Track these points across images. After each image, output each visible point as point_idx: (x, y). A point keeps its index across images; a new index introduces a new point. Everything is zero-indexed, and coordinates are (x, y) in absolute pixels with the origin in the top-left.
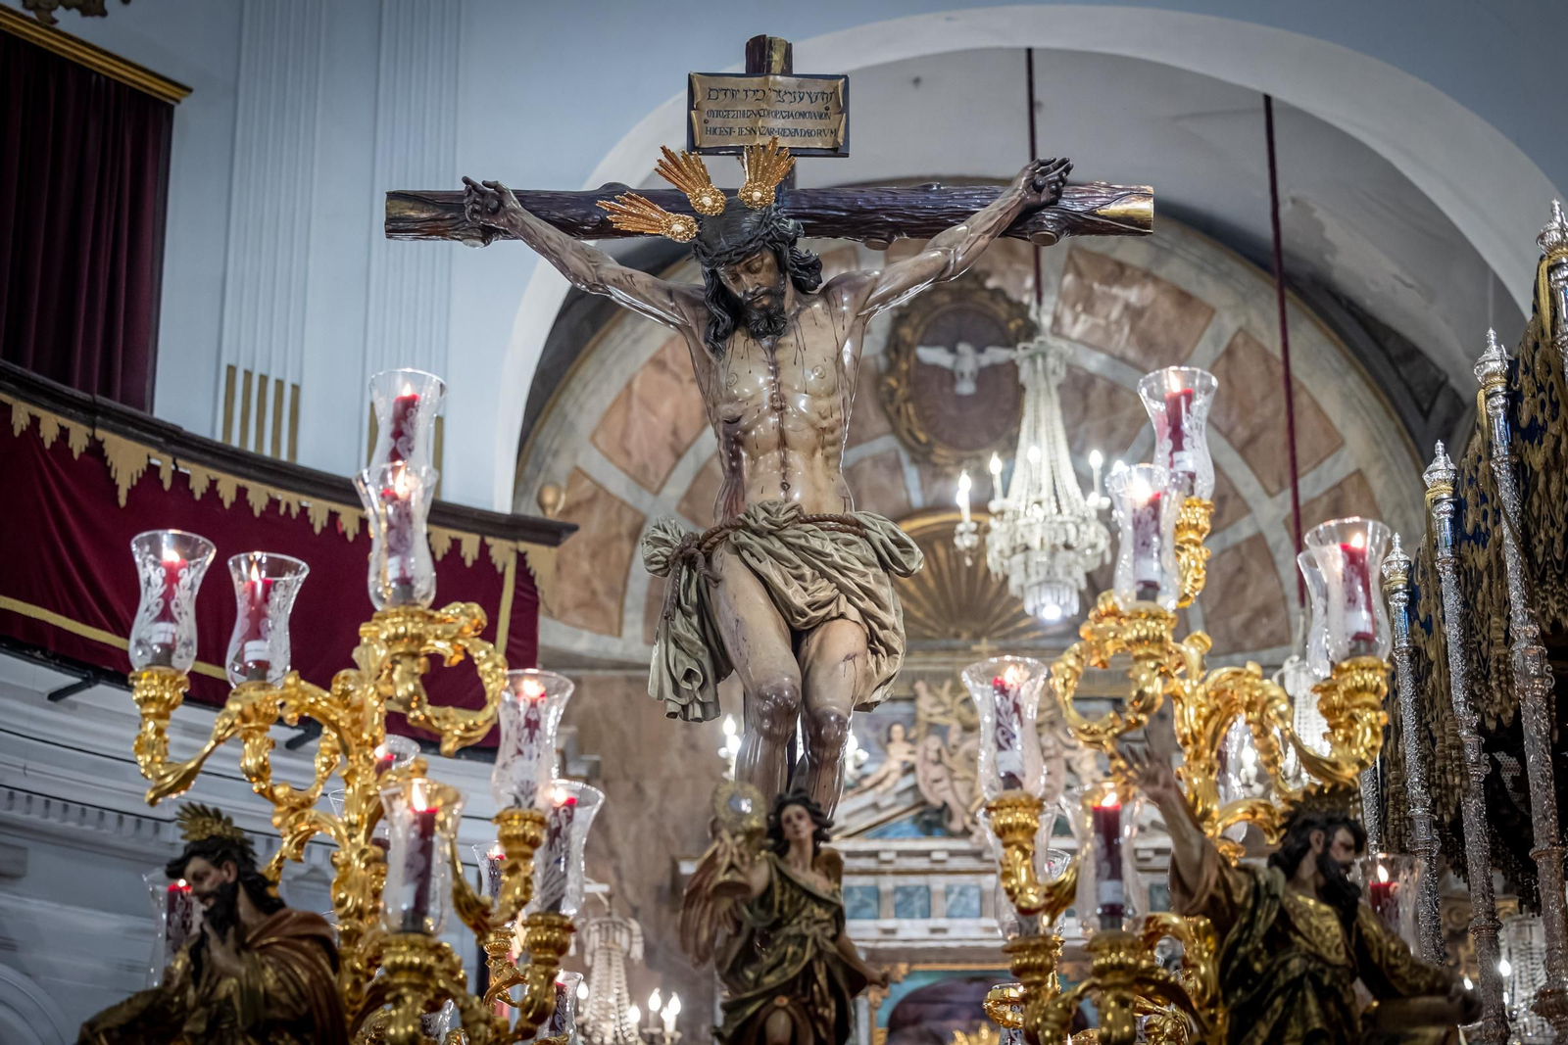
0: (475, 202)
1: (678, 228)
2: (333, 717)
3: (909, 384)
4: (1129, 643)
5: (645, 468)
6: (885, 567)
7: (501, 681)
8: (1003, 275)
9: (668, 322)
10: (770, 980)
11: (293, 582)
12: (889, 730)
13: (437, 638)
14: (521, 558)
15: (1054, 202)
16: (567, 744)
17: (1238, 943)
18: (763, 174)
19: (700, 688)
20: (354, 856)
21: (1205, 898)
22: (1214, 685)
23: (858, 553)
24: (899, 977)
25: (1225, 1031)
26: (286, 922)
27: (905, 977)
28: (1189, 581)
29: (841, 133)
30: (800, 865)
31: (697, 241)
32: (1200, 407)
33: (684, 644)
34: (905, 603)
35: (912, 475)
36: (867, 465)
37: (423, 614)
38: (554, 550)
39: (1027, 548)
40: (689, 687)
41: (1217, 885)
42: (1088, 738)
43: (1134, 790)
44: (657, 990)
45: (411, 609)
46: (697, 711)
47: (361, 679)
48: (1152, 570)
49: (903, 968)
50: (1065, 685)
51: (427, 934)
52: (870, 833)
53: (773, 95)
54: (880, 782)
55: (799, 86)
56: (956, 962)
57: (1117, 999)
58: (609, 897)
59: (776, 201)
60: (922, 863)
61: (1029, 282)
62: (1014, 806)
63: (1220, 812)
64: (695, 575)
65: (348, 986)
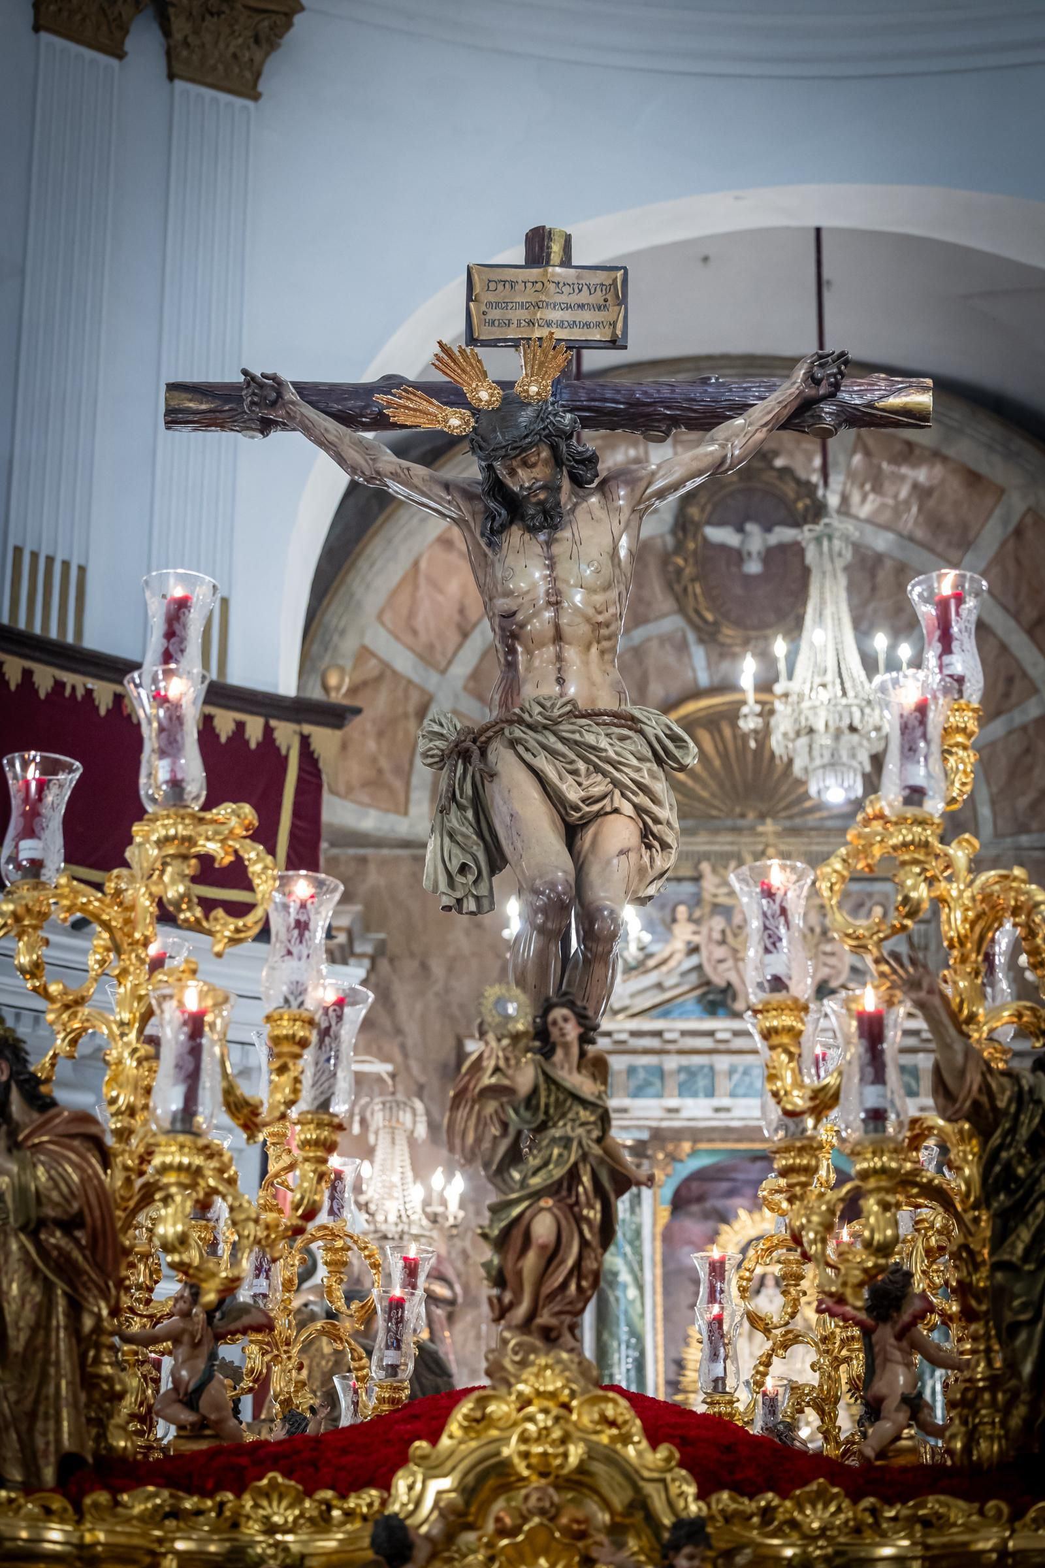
0: (254, 394)
1: (455, 422)
2: (105, 917)
3: (696, 563)
4: (895, 848)
5: (431, 647)
6: (660, 762)
7: (271, 882)
8: (791, 455)
9: (444, 516)
10: (536, 1181)
11: (68, 780)
12: (674, 910)
13: (208, 839)
14: (305, 740)
15: (833, 395)
16: (353, 922)
17: (1000, 1148)
18: (540, 369)
19: (475, 882)
20: (126, 1054)
21: (968, 1104)
22: (982, 889)
23: (632, 748)
24: (683, 1156)
25: (988, 1233)
26: (57, 1121)
27: (689, 1156)
28: (957, 785)
29: (620, 325)
30: (566, 1066)
31: (473, 435)
32: (970, 610)
33: (459, 838)
34: (680, 797)
35: (699, 654)
36: (654, 644)
37: (193, 816)
38: (338, 734)
39: (811, 731)
40: (463, 880)
41: (980, 1090)
42: (854, 943)
43: (899, 994)
44: (440, 1169)
45: (182, 811)
46: (471, 905)
47: (132, 879)
48: (919, 775)
49: (686, 1146)
50: (831, 889)
51: (197, 1135)
52: (654, 1012)
53: (552, 287)
54: (664, 962)
55: (578, 277)
56: (739, 1140)
57: (880, 1203)
58: (393, 1076)
59: (553, 395)
60: (705, 1043)
61: (817, 462)
62: (780, 1009)
63: (986, 1015)
64: (471, 769)
65: (119, 1183)
